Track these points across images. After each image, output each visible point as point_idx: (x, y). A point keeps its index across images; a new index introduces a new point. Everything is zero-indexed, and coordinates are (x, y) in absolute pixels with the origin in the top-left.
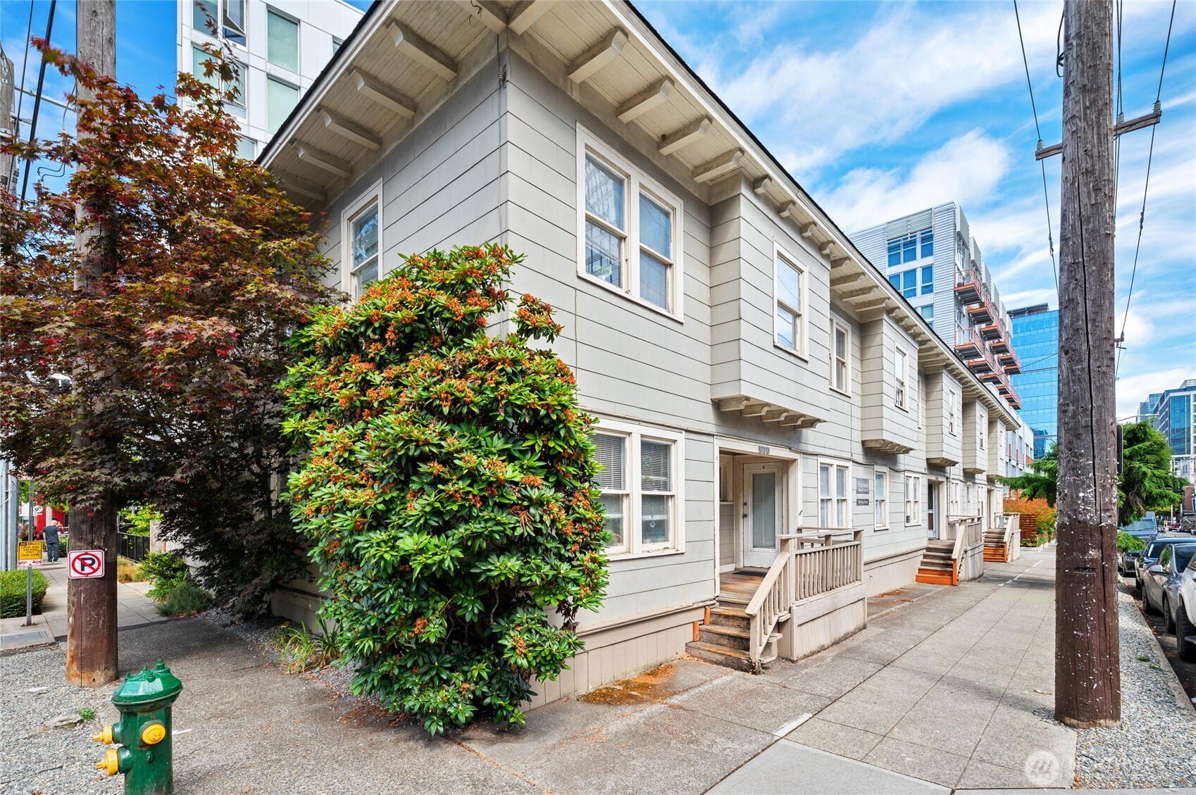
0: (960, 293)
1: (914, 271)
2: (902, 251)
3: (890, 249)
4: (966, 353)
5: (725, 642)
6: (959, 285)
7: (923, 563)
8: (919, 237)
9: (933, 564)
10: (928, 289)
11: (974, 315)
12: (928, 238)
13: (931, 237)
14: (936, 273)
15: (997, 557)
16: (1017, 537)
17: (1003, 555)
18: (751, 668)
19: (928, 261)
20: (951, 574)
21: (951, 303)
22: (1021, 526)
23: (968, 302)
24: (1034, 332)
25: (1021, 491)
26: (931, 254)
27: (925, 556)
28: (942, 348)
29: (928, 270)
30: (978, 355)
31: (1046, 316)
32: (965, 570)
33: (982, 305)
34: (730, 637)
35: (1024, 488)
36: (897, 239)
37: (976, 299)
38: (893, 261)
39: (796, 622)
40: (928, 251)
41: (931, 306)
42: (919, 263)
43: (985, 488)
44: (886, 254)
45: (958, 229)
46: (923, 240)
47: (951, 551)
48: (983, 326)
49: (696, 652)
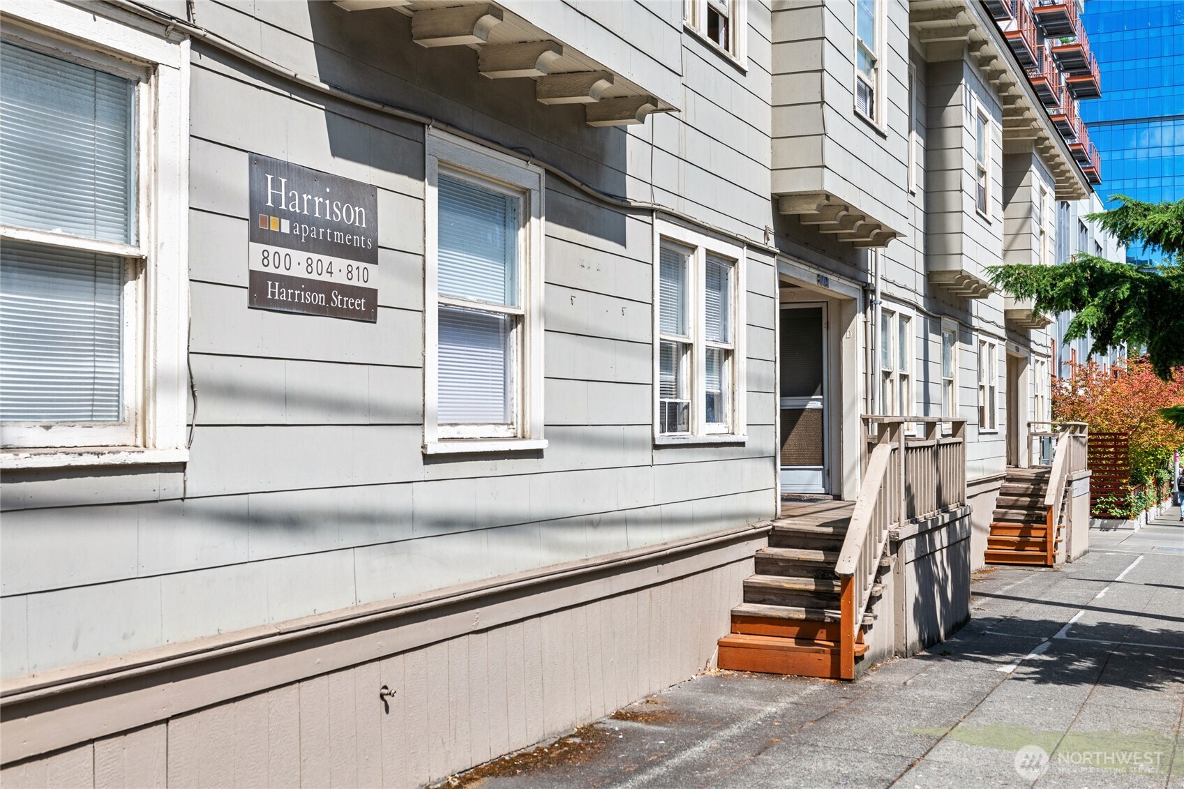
9: (782, 594)
15: (1029, 550)
17: (1043, 546)
27: (763, 565)
43: (1000, 351)
47: (833, 541)
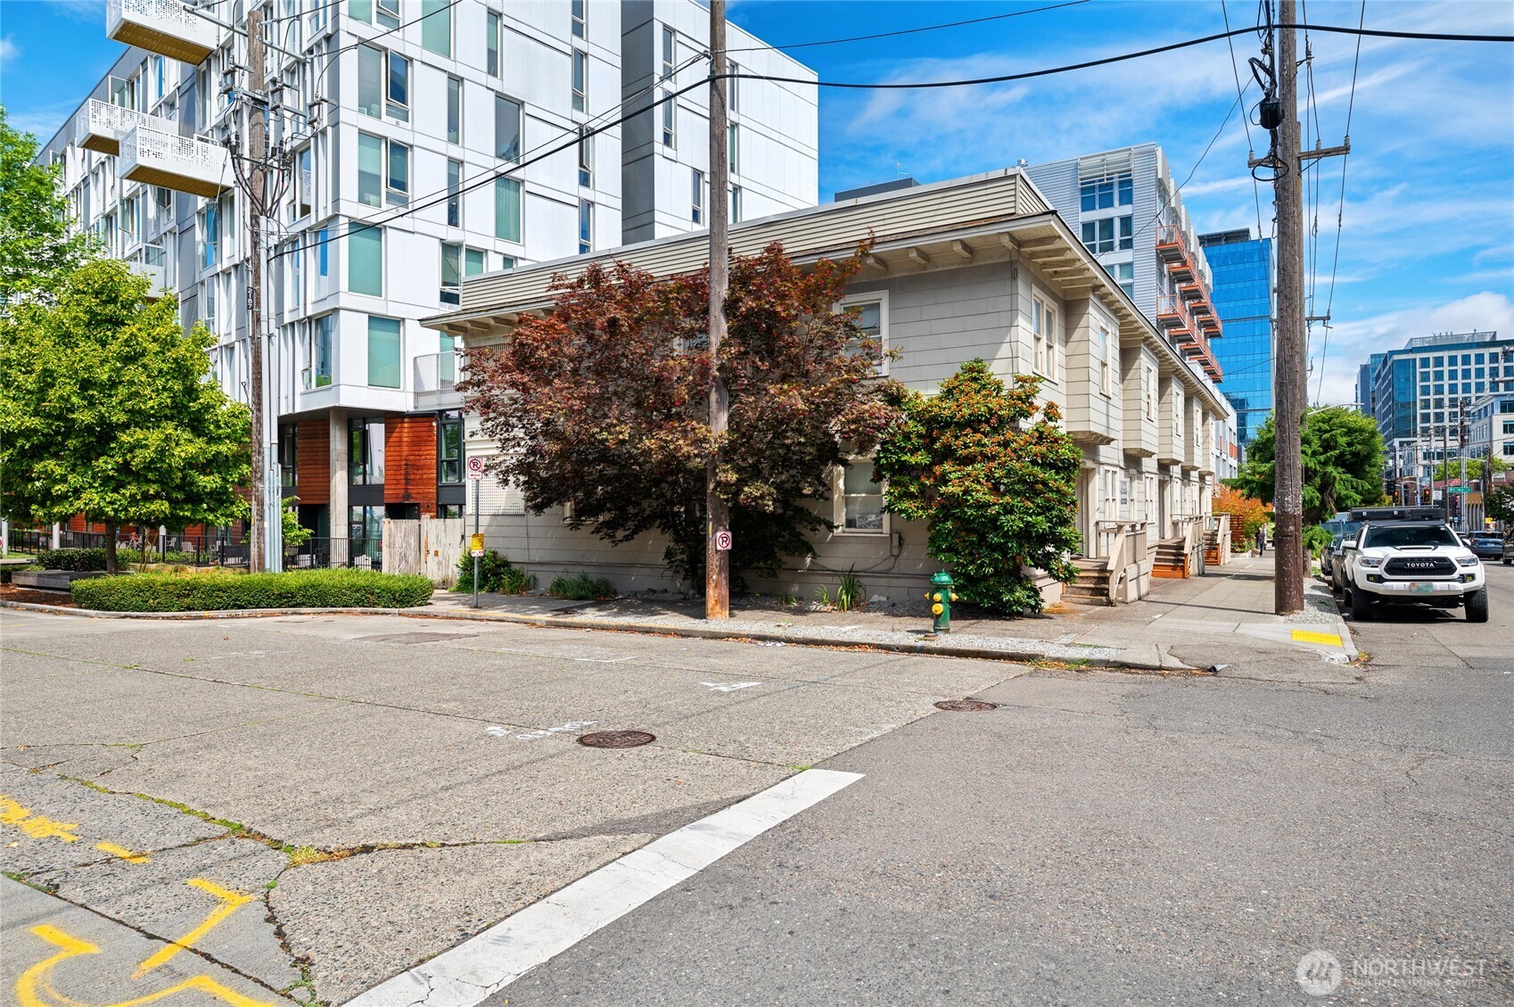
0: (1162, 252)
1: (1111, 220)
2: (1097, 194)
3: (1083, 191)
4: (1169, 322)
5: (1086, 592)
6: (1162, 243)
7: (1156, 560)
8: (1116, 181)
9: (1166, 560)
10: (1127, 244)
11: (1175, 273)
12: (1126, 183)
13: (1130, 182)
14: (1136, 226)
15: (1211, 560)
16: (1228, 537)
17: (1216, 558)
18: (1110, 603)
19: (1126, 210)
20: (1183, 568)
21: (1153, 264)
22: (1231, 528)
23: (1170, 260)
24: (1232, 268)
25: (1240, 491)
26: (1130, 202)
27: (1158, 553)
28: (1141, 323)
29: (1126, 222)
30: (1181, 325)
31: (1247, 247)
32: (1193, 566)
33: (1184, 263)
34: (1089, 589)
35: (1242, 488)
36: (1092, 181)
37: (1178, 258)
38: (1087, 205)
39: (1129, 579)
40: (1127, 198)
41: (1130, 264)
42: (1117, 211)
44: (1079, 196)
45: (1160, 176)
46: (1121, 184)
47: (1183, 548)
48: (1184, 285)
49: (1069, 599)
